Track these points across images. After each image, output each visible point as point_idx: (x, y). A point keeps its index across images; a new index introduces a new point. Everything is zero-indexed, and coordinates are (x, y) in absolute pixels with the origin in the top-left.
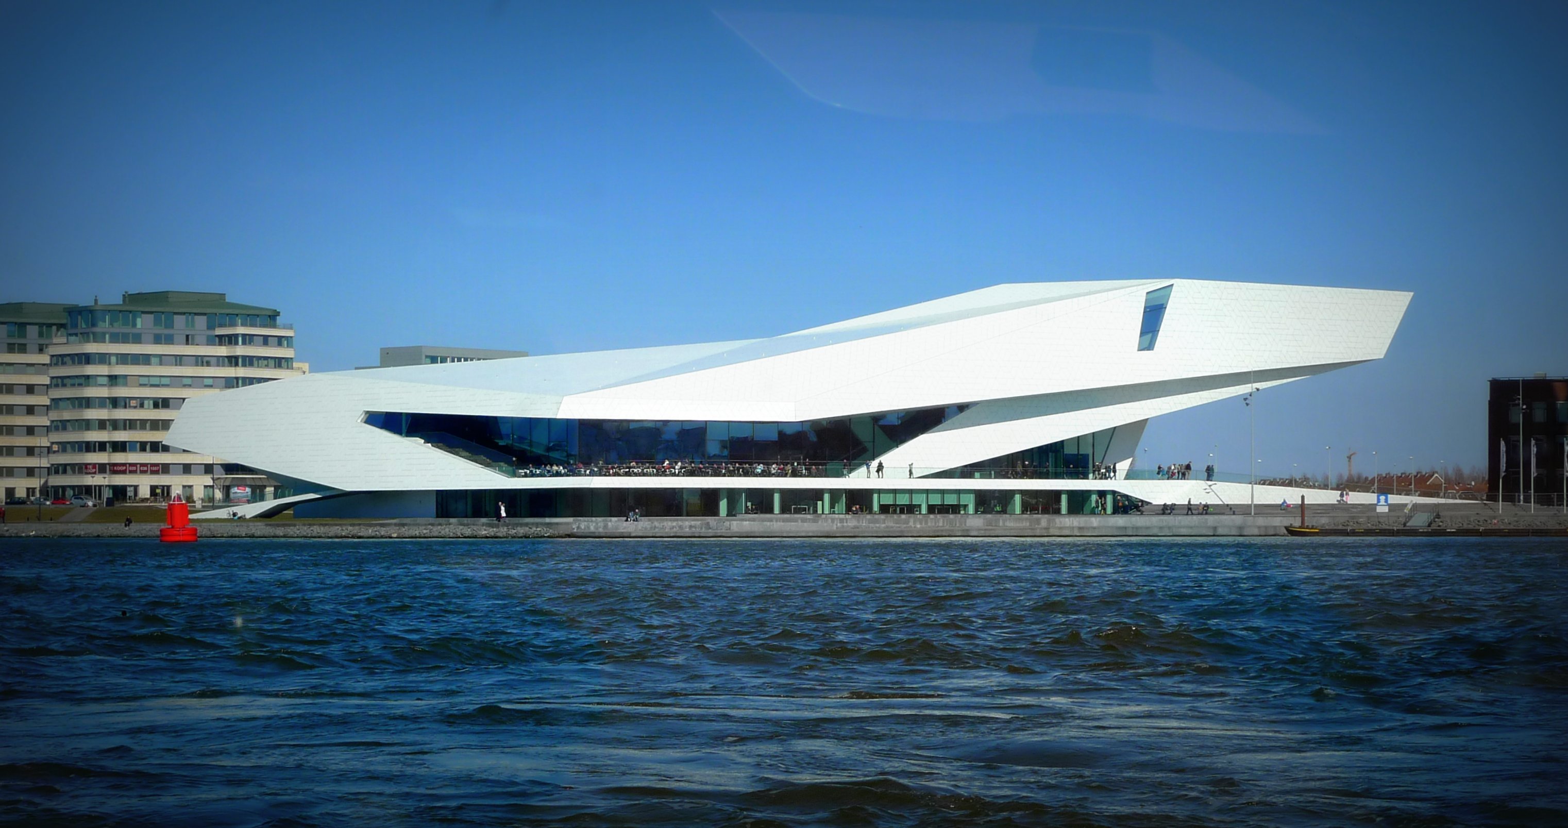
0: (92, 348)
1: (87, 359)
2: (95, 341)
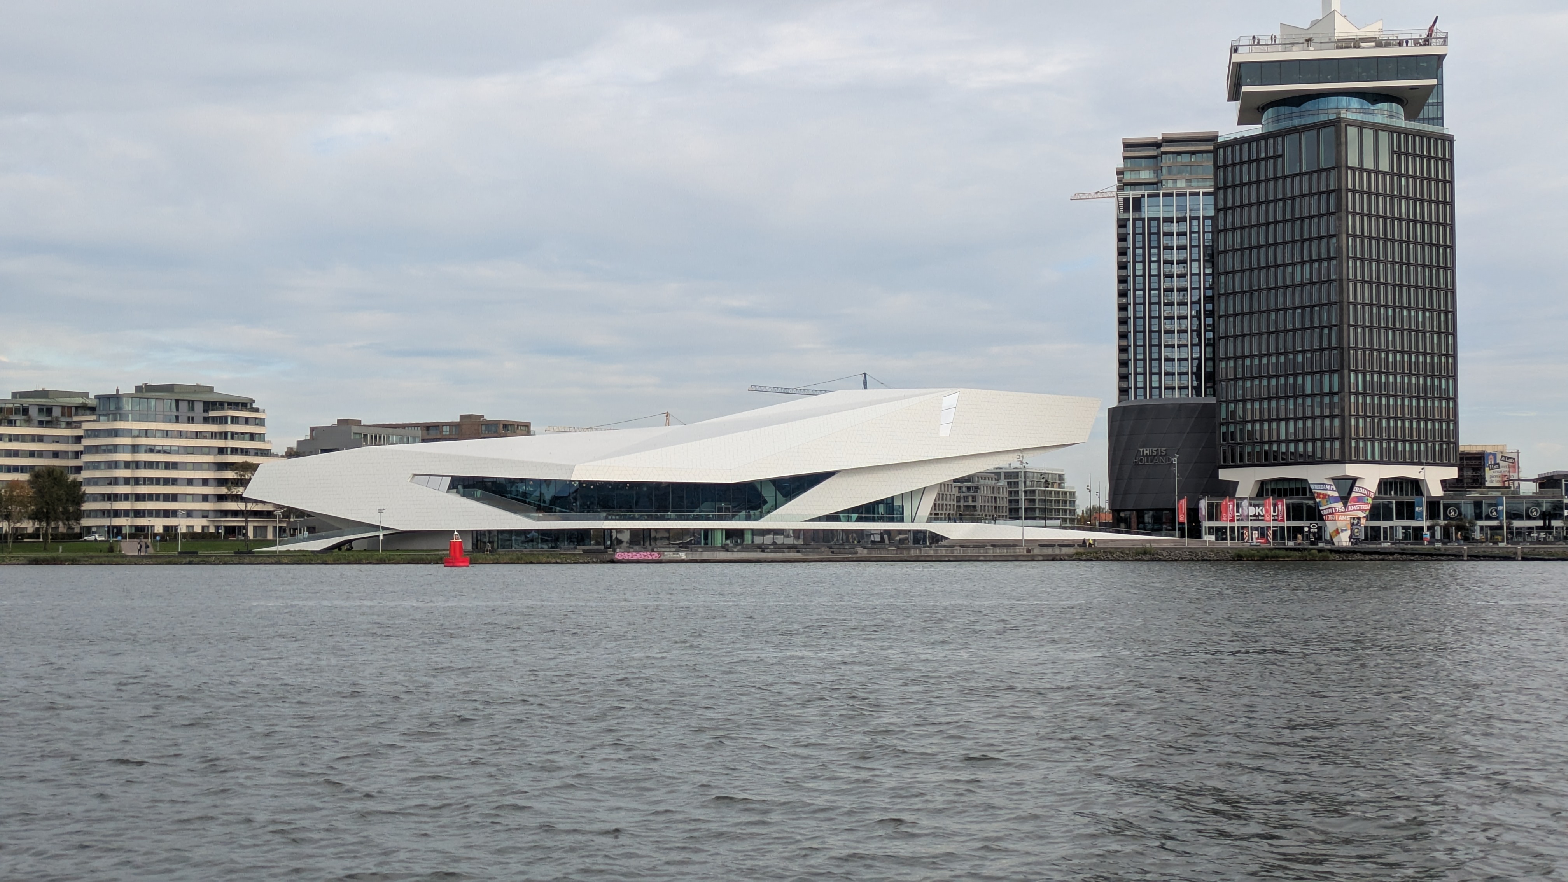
0: (120, 425)
1: (115, 433)
2: (120, 420)
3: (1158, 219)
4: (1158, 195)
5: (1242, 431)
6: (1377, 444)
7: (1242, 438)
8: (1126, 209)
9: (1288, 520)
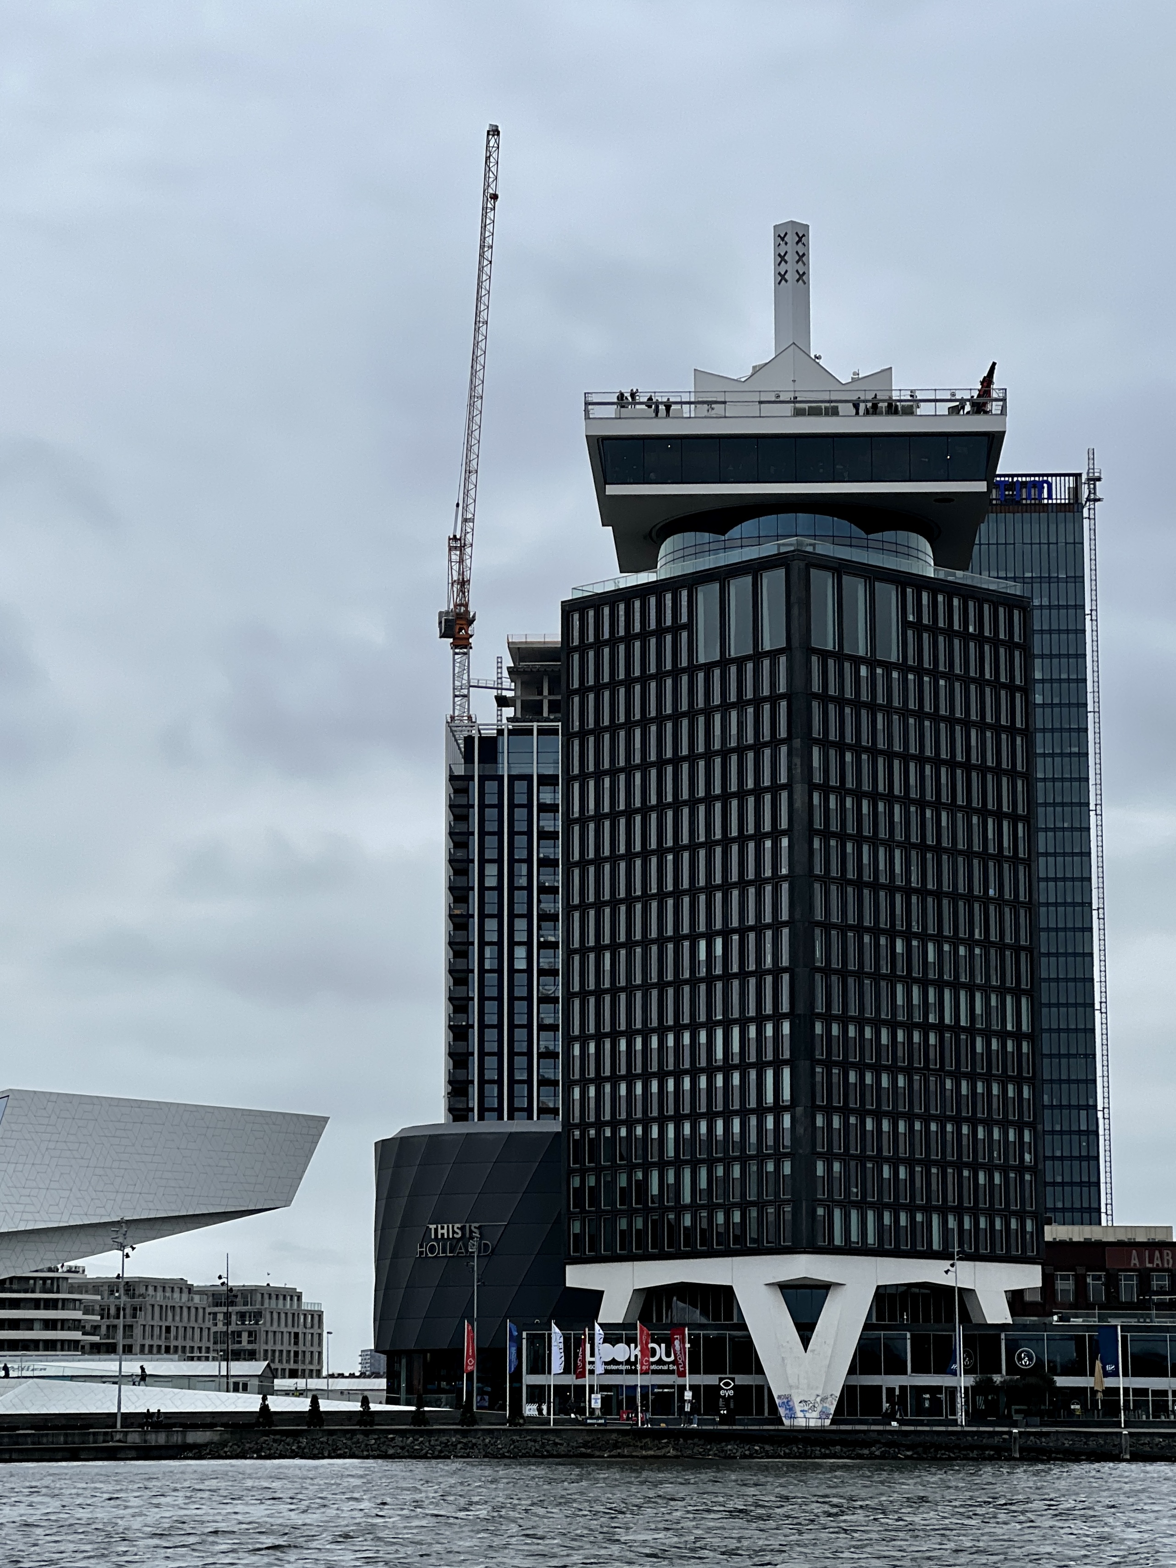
3: (529, 778)
4: (529, 732)
5: (611, 1185)
6: (870, 1215)
7: (612, 1203)
8: (468, 758)
9: (694, 1370)
